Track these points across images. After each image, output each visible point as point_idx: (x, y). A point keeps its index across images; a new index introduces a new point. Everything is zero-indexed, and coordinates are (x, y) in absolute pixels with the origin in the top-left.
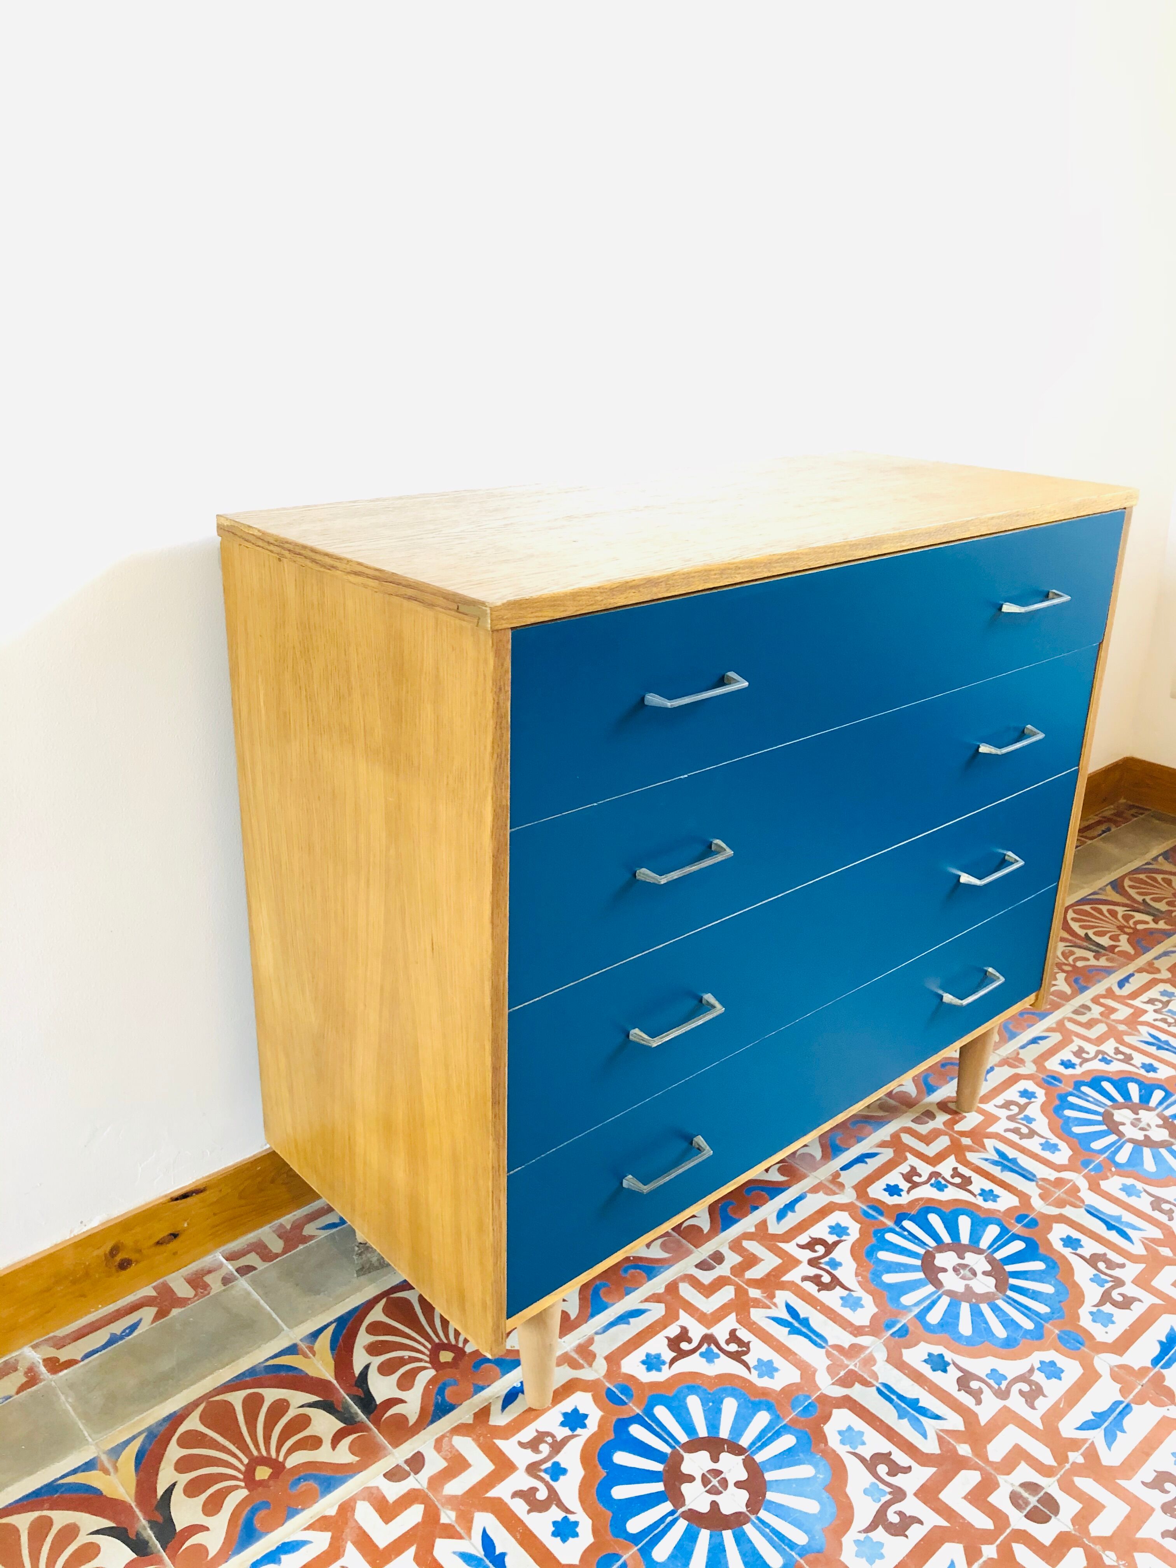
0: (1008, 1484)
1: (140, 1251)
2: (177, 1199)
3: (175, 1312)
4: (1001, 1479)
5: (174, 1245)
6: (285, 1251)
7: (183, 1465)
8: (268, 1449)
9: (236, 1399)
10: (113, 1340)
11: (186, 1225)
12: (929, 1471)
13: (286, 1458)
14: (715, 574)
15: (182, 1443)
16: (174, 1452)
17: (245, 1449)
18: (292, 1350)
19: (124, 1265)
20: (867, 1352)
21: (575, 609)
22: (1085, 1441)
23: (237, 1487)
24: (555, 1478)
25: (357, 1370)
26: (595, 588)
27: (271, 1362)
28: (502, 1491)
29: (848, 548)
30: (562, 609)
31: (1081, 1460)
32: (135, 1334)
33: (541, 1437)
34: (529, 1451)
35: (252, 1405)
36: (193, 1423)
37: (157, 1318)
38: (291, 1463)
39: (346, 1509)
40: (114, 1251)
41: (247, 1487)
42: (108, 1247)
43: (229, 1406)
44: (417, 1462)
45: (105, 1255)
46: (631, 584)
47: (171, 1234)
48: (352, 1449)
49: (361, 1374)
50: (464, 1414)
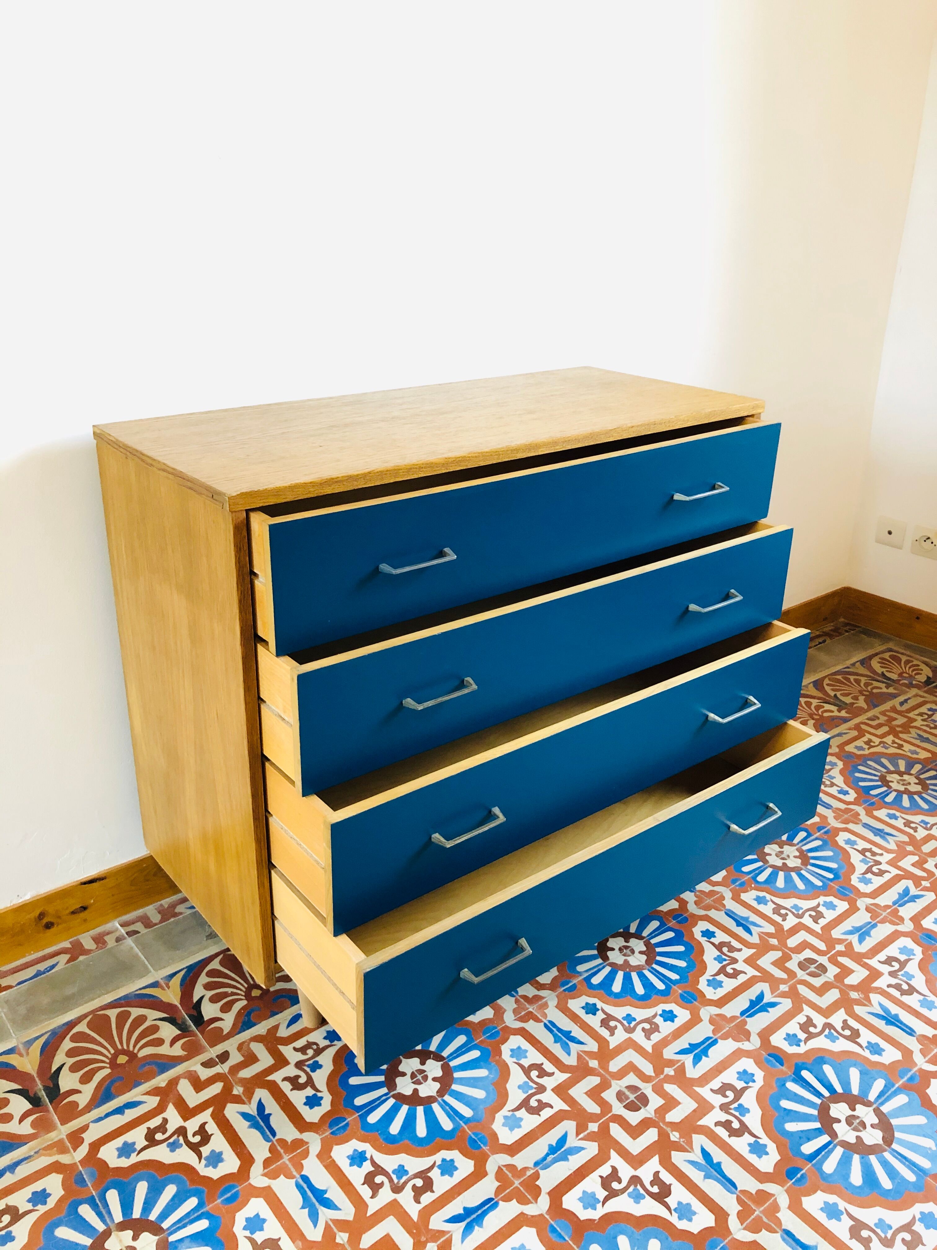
0: (617, 1085)
1: (59, 917)
2: (85, 883)
3: (81, 958)
4: (614, 1082)
5: (83, 915)
6: (161, 922)
7: (71, 1053)
8: (128, 1045)
9: (113, 1013)
10: (39, 974)
11: (92, 901)
12: (566, 1076)
13: (139, 1050)
14: (403, 472)
15: (73, 1040)
16: (67, 1044)
17: (113, 1044)
18: (155, 985)
19: (49, 926)
20: (544, 1000)
21: (294, 496)
22: (678, 1061)
23: (104, 1068)
24: (313, 1070)
25: (195, 999)
26: (308, 483)
27: (137, 993)
28: (277, 1077)
29: (510, 452)
30: (284, 497)
31: (672, 1073)
32: (53, 971)
33: (309, 1045)
34: (299, 1054)
35: (122, 1018)
36: (82, 1027)
37: (68, 962)
38: (141, 1054)
39: (173, 1083)
40: (42, 915)
41: (110, 1068)
42: (37, 913)
43: (108, 1018)
44: (224, 1057)
45: (35, 918)
46: (336, 480)
47: (82, 907)
48: (183, 1048)
49: (197, 1002)
50: (261, 1028)
